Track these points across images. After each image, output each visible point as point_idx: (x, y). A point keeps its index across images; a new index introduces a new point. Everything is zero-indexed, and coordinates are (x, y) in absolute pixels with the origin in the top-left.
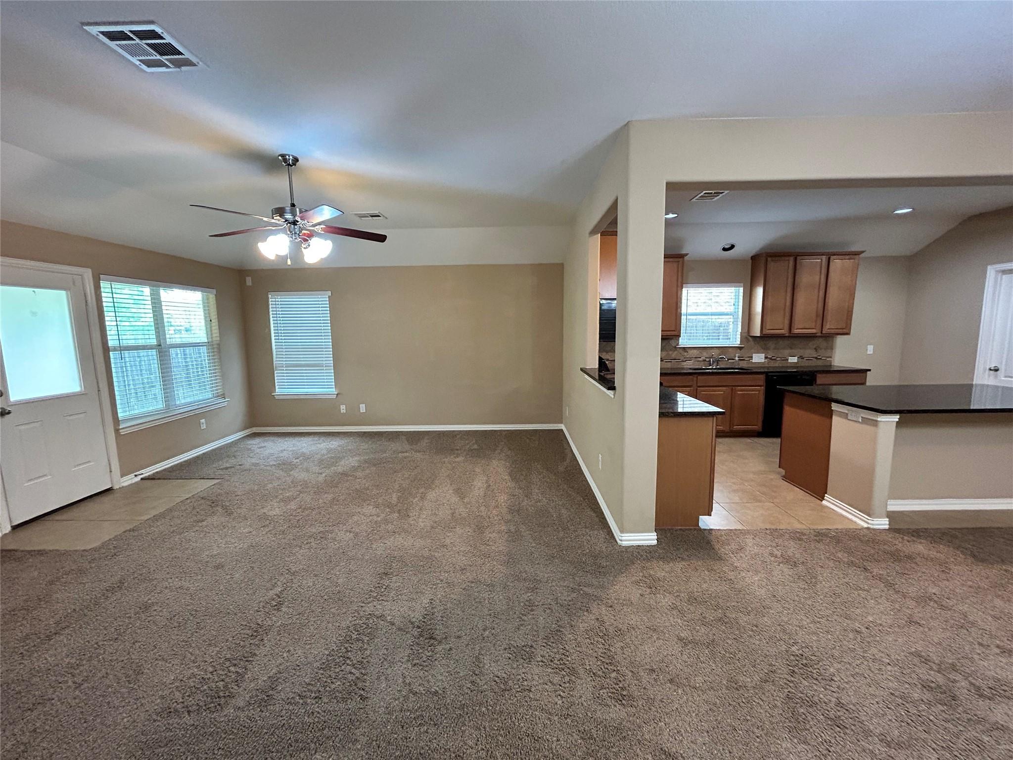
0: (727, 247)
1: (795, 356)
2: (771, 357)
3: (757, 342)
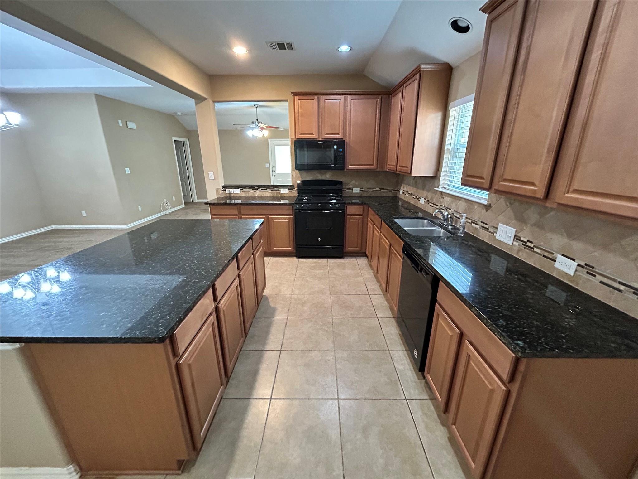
1: (574, 260)
2: (526, 240)
3: (510, 203)
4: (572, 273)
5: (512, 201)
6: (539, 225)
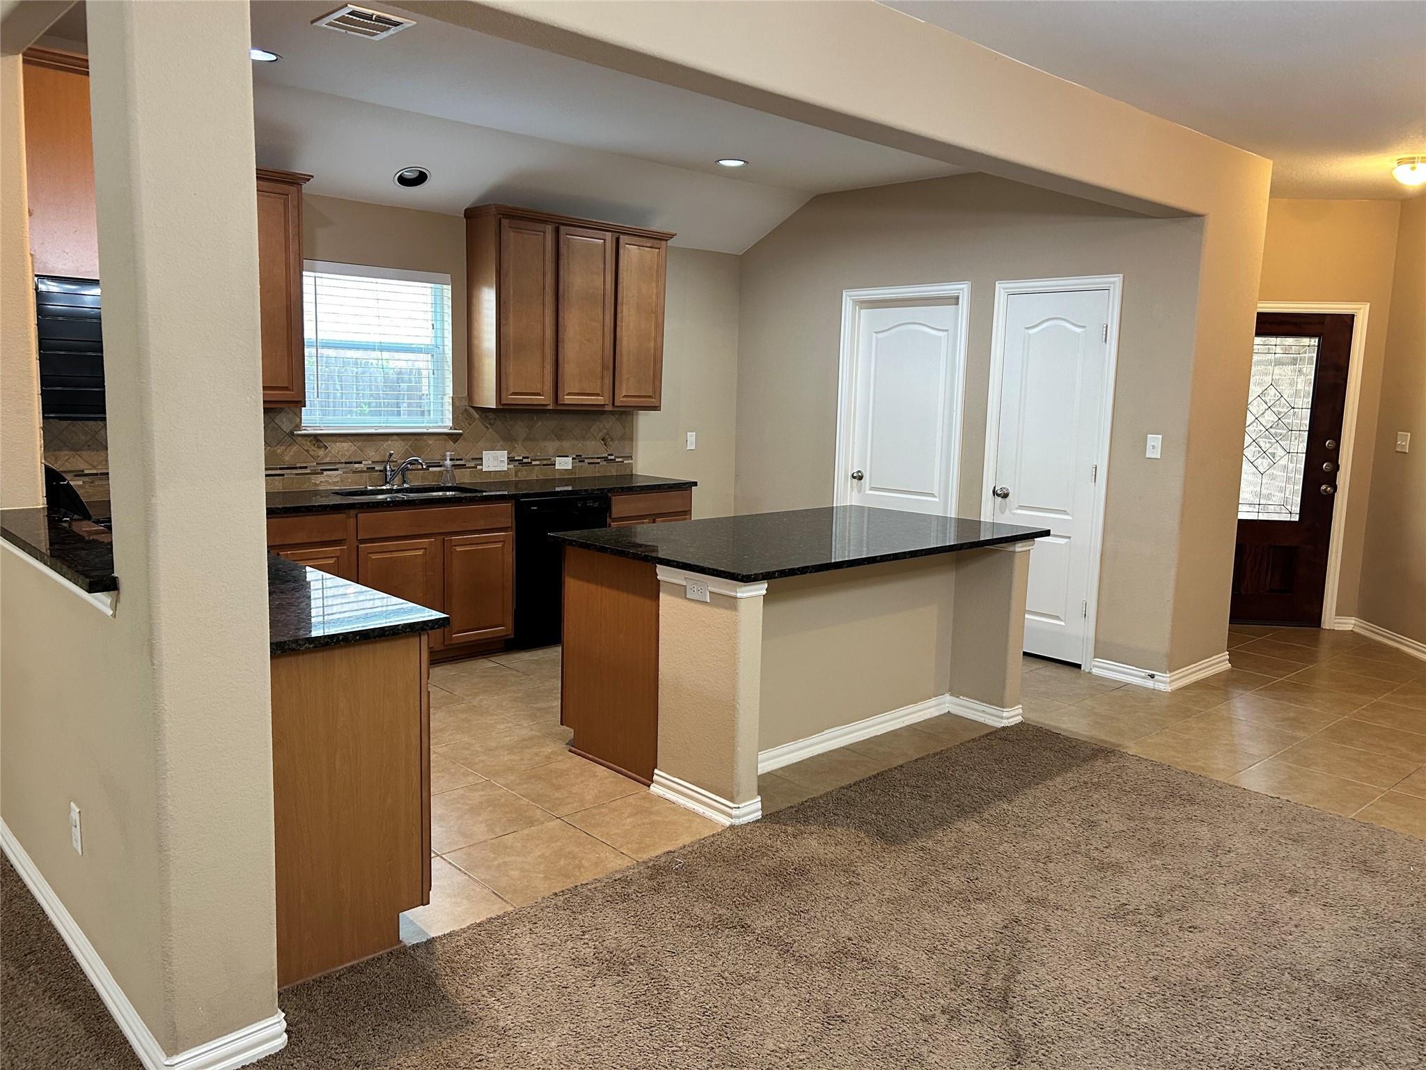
0: (408, 175)
1: (567, 456)
2: (521, 458)
3: (490, 424)
4: (570, 467)
5: (492, 421)
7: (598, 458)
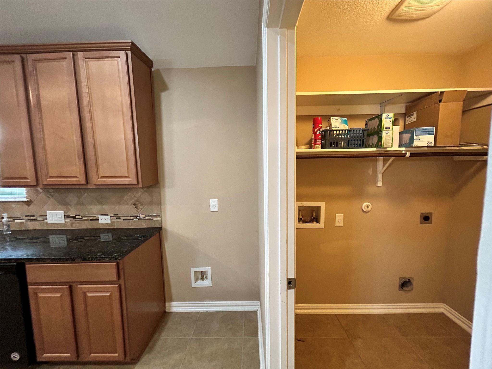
1: (108, 215)
2: (75, 216)
3: (51, 195)
4: (109, 222)
5: (52, 194)
6: (79, 203)
7: (130, 216)
